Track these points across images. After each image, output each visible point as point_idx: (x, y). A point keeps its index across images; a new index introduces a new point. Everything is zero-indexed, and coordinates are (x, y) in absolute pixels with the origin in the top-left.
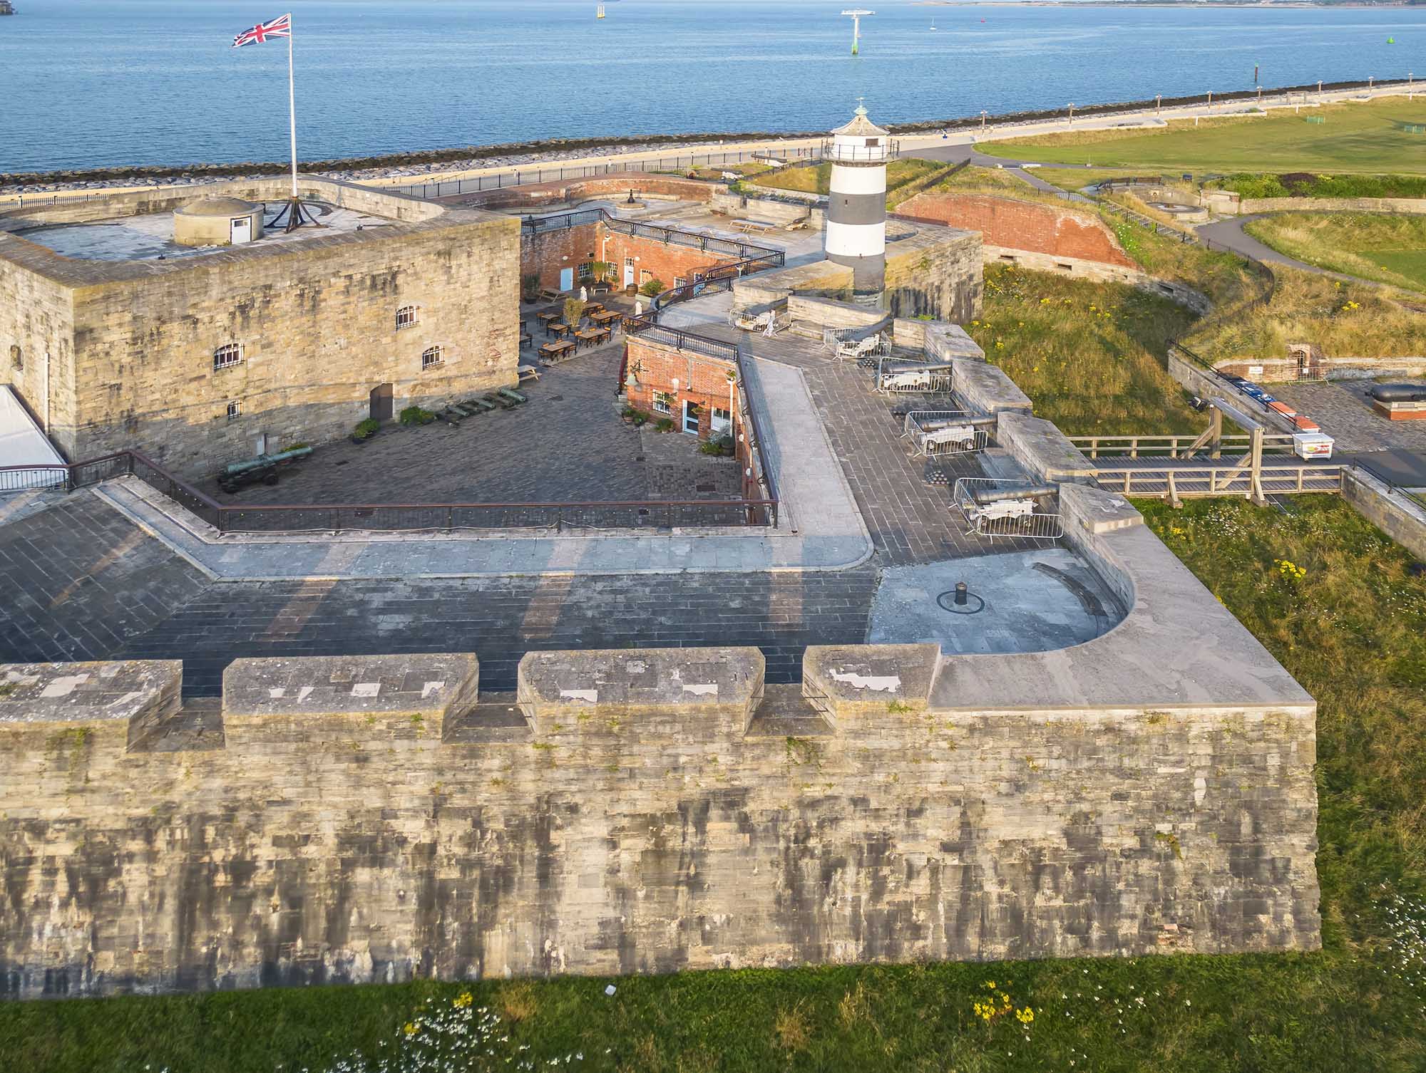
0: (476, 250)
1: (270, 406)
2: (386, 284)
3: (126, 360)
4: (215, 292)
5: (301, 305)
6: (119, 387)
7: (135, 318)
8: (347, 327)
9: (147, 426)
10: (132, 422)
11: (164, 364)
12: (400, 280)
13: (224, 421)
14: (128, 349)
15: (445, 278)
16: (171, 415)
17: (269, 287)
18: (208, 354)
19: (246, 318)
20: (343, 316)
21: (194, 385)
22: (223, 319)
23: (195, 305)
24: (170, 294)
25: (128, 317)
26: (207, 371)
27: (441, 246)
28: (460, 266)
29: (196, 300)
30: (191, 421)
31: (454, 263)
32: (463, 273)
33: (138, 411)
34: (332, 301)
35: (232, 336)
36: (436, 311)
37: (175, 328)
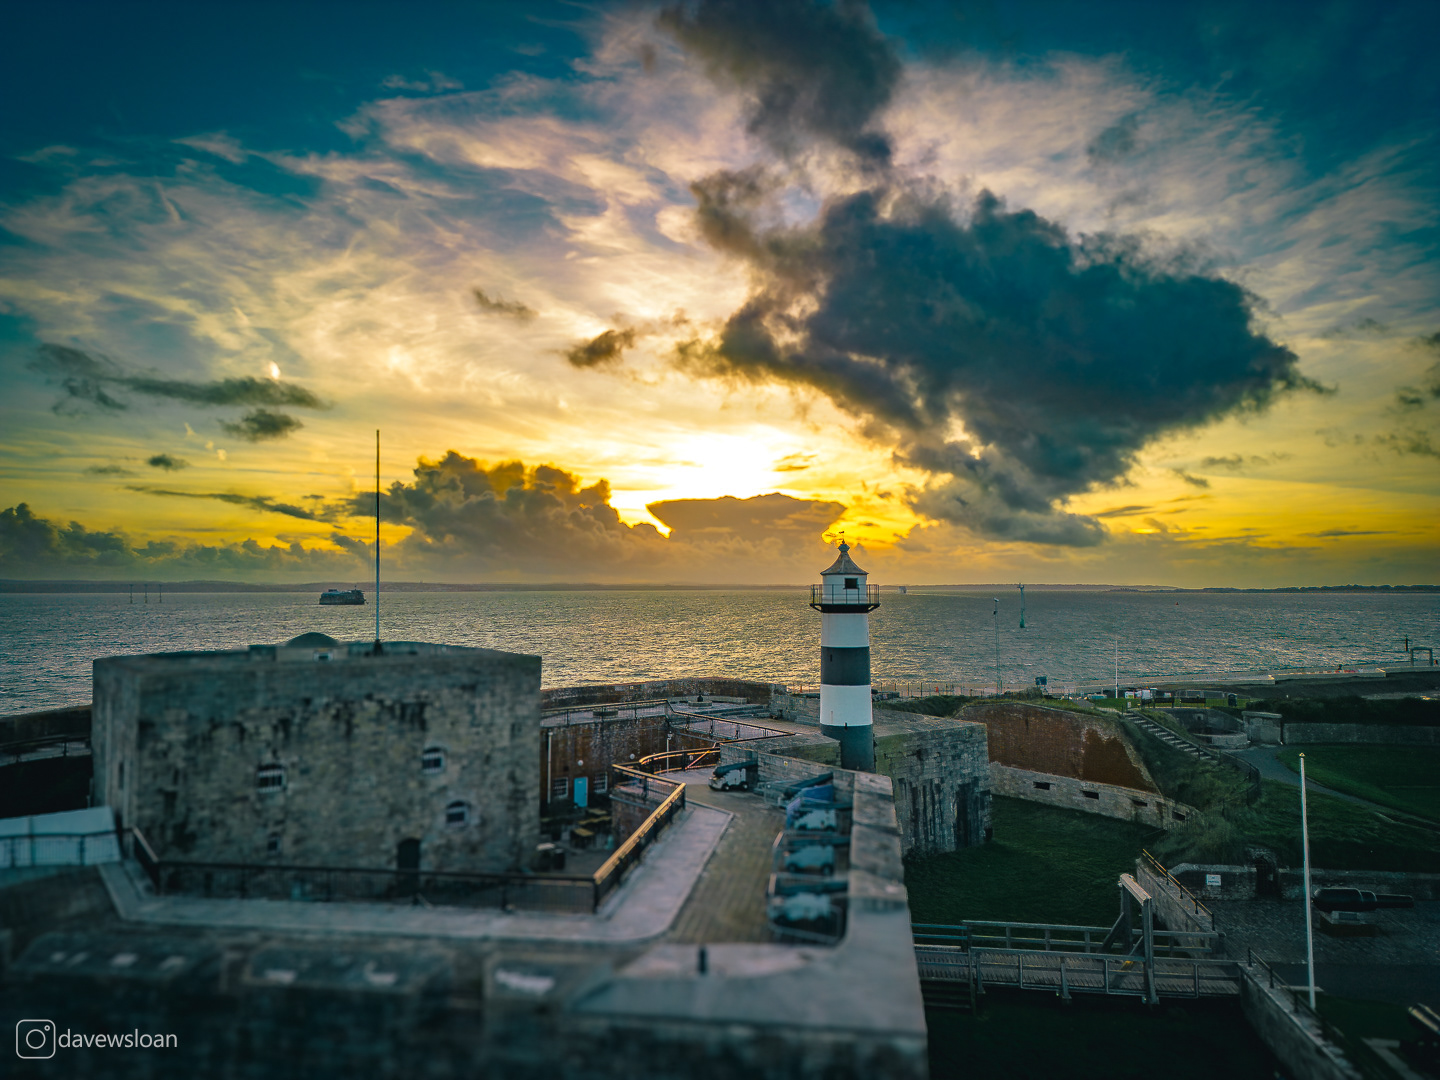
0: (499, 689)
1: (305, 845)
2: (413, 716)
3: (181, 764)
4: (261, 699)
5: (336, 728)
7: (190, 717)
8: (377, 762)
10: (184, 839)
12: (428, 714)
13: (262, 853)
14: (184, 754)
15: (468, 718)
17: (308, 702)
18: (251, 769)
19: (287, 735)
20: (374, 748)
21: (239, 806)
22: (266, 731)
23: (242, 711)
25: (184, 715)
26: (251, 792)
27: (466, 679)
28: (483, 706)
31: (477, 701)
32: (486, 716)
33: (190, 828)
34: (365, 729)
35: (275, 753)
36: (460, 758)
37: (223, 734)
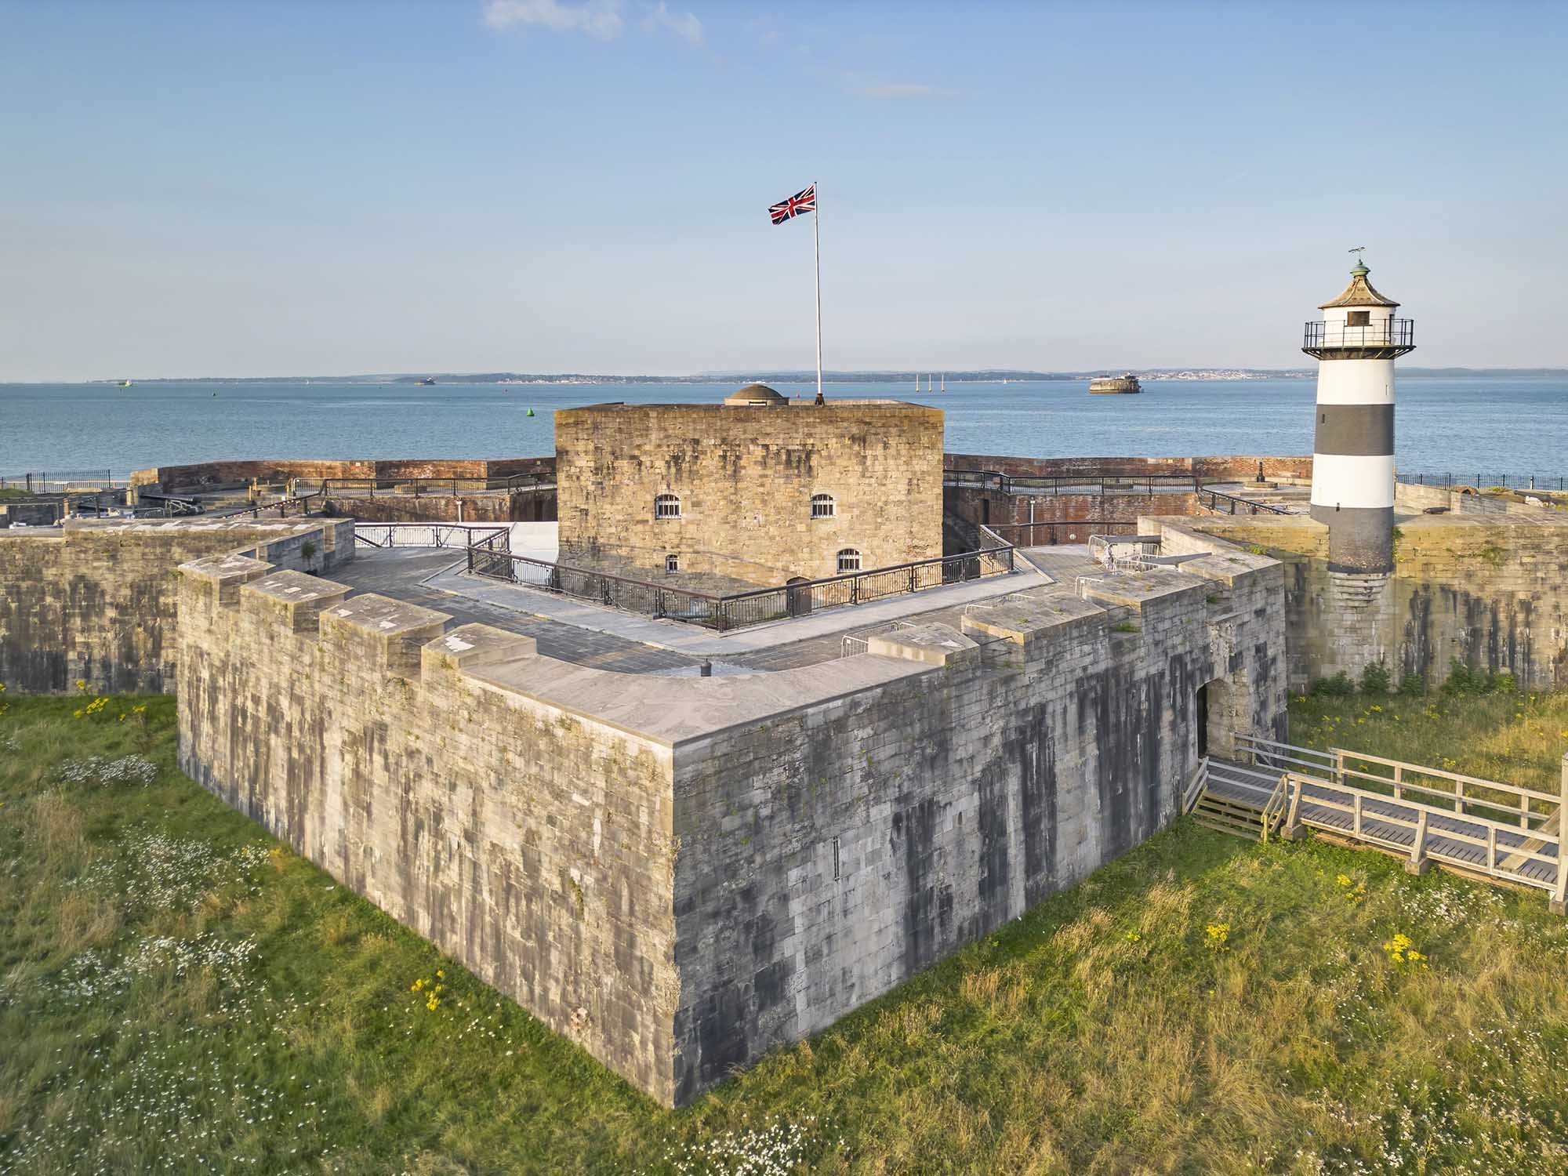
0: (892, 442)
1: (699, 569)
2: (800, 462)
3: (591, 488)
4: (654, 436)
5: (724, 467)
6: (586, 512)
7: (596, 448)
8: (765, 503)
9: (606, 557)
10: (596, 550)
11: (618, 500)
12: (814, 461)
13: (662, 572)
14: (592, 479)
15: (859, 468)
16: (623, 552)
17: (696, 442)
18: (650, 498)
19: (679, 470)
20: (761, 489)
21: (640, 527)
22: (660, 464)
23: (639, 446)
24: (620, 430)
25: (591, 447)
26: (650, 517)
27: (855, 430)
28: (875, 458)
29: (638, 441)
30: (638, 564)
31: (869, 452)
32: (879, 468)
33: (601, 541)
34: (751, 471)
35: (668, 486)
36: (851, 507)
37: (624, 465)
